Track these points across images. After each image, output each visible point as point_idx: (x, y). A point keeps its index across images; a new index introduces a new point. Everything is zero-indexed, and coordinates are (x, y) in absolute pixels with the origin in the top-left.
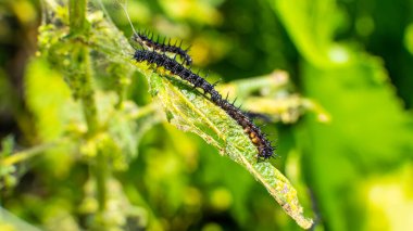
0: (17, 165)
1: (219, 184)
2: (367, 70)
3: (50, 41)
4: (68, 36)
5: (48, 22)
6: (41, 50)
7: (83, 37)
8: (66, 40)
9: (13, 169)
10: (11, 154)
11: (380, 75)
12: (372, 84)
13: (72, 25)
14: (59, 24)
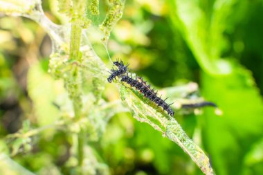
0: (31, 137)
1: (146, 146)
2: (242, 78)
3: (57, 64)
4: (69, 61)
5: (56, 52)
6: (51, 69)
7: (78, 62)
8: (67, 64)
9: (29, 140)
10: (28, 131)
11: (250, 81)
12: (245, 86)
13: (72, 55)
14: (63, 53)
